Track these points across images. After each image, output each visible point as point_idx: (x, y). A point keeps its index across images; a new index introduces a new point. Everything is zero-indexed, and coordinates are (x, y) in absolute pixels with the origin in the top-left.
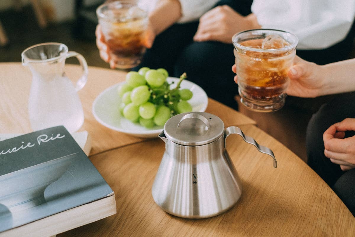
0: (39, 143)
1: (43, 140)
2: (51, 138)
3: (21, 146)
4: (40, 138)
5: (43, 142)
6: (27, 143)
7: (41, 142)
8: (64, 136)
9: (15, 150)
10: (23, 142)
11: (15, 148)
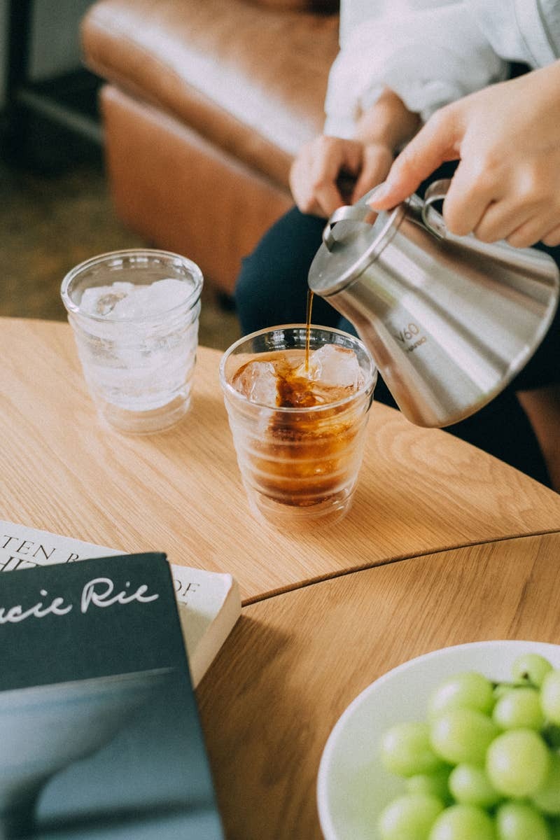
0: (84, 607)
1: (96, 598)
2: (121, 598)
3: (34, 605)
4: (92, 589)
5: (95, 606)
6: (53, 599)
7: (91, 604)
8: (155, 597)
9: (16, 615)
10: (44, 593)
11: (18, 609)
